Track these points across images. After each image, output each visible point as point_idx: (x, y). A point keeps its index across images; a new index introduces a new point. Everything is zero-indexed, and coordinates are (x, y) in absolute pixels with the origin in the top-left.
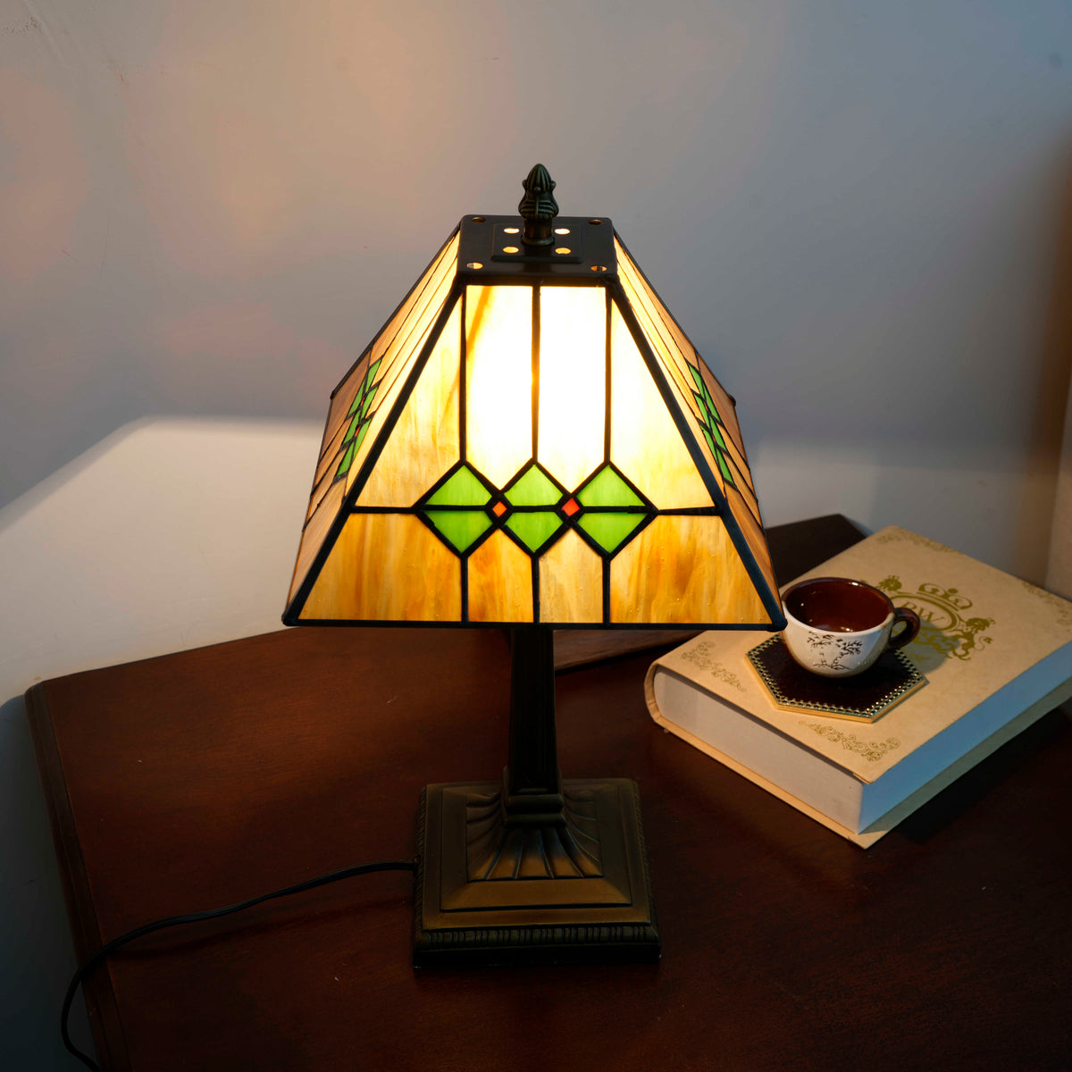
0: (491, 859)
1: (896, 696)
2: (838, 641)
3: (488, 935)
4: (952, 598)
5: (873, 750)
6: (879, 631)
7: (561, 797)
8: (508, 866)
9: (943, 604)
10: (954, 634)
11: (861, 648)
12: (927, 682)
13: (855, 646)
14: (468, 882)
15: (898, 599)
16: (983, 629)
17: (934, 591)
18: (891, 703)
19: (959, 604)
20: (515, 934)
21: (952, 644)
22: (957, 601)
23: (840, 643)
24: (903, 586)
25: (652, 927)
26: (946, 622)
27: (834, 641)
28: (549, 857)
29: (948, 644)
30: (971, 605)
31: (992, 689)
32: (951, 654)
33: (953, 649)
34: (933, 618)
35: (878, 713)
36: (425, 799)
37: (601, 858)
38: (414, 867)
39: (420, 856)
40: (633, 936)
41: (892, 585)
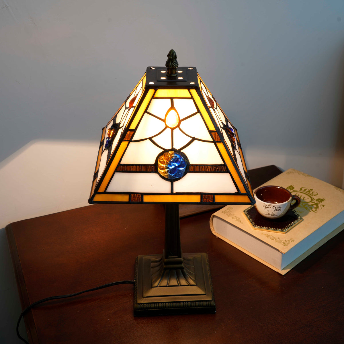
0: (159, 280)
1: (293, 224)
4: (311, 192)
5: (285, 242)
6: (287, 203)
7: (182, 259)
8: (164, 283)
9: (308, 194)
10: (312, 204)
11: (281, 209)
12: (303, 220)
13: (279, 208)
14: (152, 287)
15: (294, 192)
16: (322, 202)
17: (305, 190)
18: (291, 227)
20: (167, 304)
21: (311, 207)
22: (313, 193)
23: (274, 207)
24: (295, 188)
25: (213, 302)
26: (309, 200)
27: (272, 206)
28: (178, 279)
29: (310, 207)
30: (317, 194)
31: (325, 222)
32: (311, 210)
33: (312, 209)
34: (305, 199)
35: (287, 230)
36: (137, 260)
37: (195, 279)
38: (134, 283)
39: (136, 279)
40: (207, 304)
41: (291, 188)
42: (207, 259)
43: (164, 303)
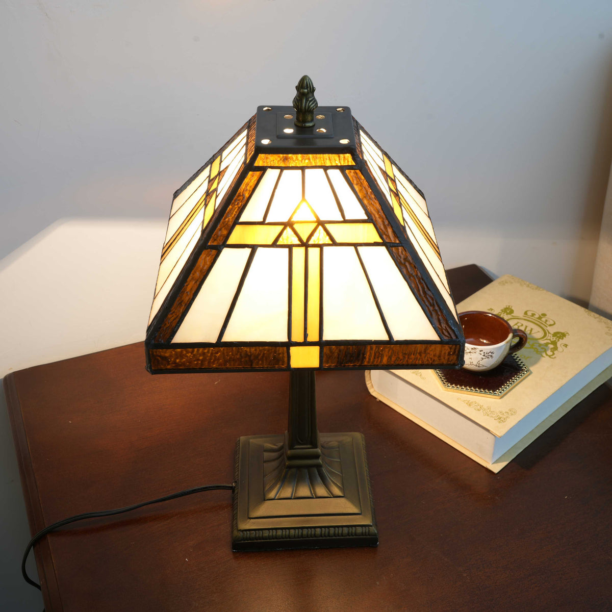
0: (278, 486)
1: (514, 382)
2: (480, 351)
3: (276, 533)
4: (544, 319)
5: (501, 416)
6: (505, 344)
7: (319, 450)
8: (287, 492)
9: (539, 323)
10: (545, 342)
11: (493, 355)
12: (531, 373)
13: (490, 354)
14: (265, 500)
15: (513, 320)
16: (562, 339)
17: (533, 315)
18: (511, 386)
19: (547, 323)
20: (292, 531)
21: (544, 348)
22: (546, 321)
23: (482, 352)
24: (515, 312)
25: (373, 527)
26: (541, 334)
27: (478, 351)
28: (312, 484)
29: (542, 348)
30: (555, 323)
31: (570, 376)
32: (544, 354)
33: (545, 351)
34: (533, 332)
35: (503, 393)
36: (239, 445)
37: (343, 484)
38: (233, 489)
39: (236, 482)
40: (362, 532)
41: (508, 312)
42: (363, 444)
43: (285, 529)
